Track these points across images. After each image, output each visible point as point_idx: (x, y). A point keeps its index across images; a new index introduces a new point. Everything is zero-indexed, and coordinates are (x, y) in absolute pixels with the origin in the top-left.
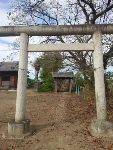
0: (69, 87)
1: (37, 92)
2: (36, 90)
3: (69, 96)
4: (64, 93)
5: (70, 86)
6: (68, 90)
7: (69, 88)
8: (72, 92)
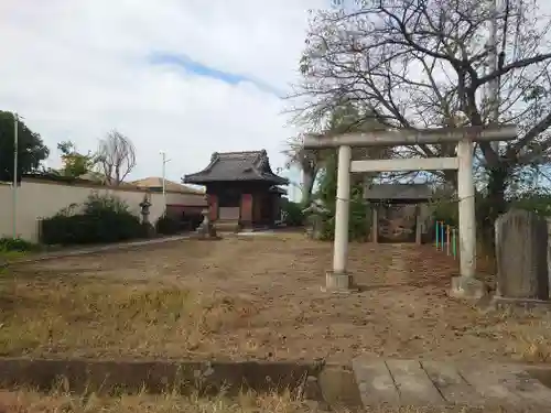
0: (414, 228)
1: (321, 239)
2: (318, 234)
3: (416, 254)
4: (399, 245)
5: (419, 225)
6: (412, 238)
7: (415, 233)
8: (423, 243)
